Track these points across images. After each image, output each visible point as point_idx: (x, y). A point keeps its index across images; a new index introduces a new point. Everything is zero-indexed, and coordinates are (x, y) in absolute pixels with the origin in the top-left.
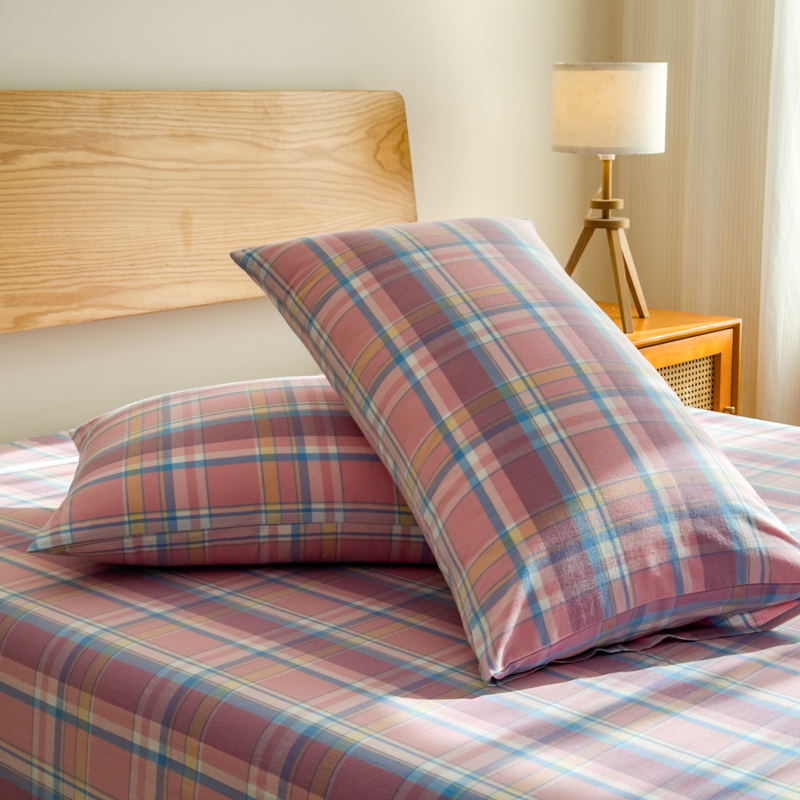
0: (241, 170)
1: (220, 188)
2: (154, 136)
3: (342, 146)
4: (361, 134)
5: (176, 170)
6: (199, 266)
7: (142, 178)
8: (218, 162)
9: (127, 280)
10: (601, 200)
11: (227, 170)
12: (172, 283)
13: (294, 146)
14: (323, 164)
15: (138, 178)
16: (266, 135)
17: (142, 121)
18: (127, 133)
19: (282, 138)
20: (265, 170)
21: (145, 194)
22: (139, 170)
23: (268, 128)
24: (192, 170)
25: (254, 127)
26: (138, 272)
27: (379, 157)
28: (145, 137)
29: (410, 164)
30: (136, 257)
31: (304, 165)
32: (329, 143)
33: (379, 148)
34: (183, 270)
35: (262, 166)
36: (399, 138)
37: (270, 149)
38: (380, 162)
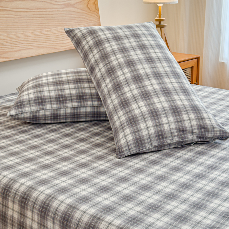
0: (45, 12)
1: (38, 18)
3: (77, 3)
5: (24, 12)
6: (33, 43)
7: (12, 15)
8: (37, 9)
9: (9, 49)
10: (158, 19)
11: (40, 12)
12: (24, 49)
13: (61, 3)
14: (71, 9)
15: (11, 15)
20: (53, 11)
21: (14, 20)
22: (11, 12)
24: (29, 12)
26: (13, 46)
27: (89, 6)
29: (98, 9)
30: (12, 41)
31: (65, 9)
32: (73, 2)
33: (88, 3)
34: (27, 45)
37: (54, 4)
38: (89, 8)
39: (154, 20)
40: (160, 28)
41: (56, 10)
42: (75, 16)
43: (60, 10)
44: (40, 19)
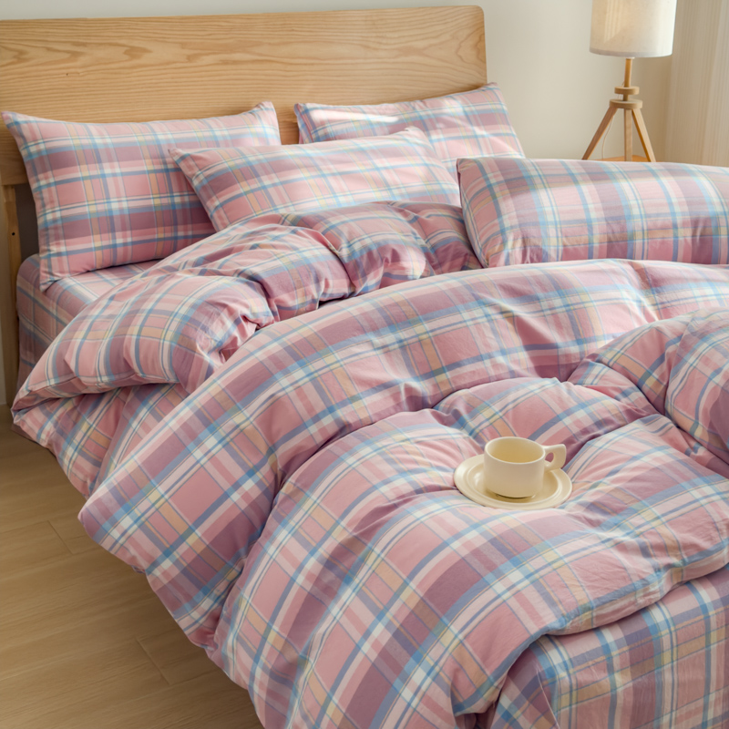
0: (352, 64)
1: (336, 76)
2: (291, 42)
3: (431, 46)
4: (447, 37)
8: (336, 59)
10: (623, 87)
11: (342, 64)
13: (393, 47)
14: (415, 58)
16: (373, 40)
17: (282, 33)
18: (273, 41)
19: (384, 41)
20: (370, 63)
22: (279, 65)
23: (374, 35)
24: (317, 64)
25: (365, 35)
27: (461, 53)
28: (286, 43)
29: (485, 57)
31: (400, 59)
32: (420, 44)
33: (460, 47)
35: (368, 61)
36: (477, 38)
37: (374, 49)
38: (460, 57)
39: (614, 90)
40: (623, 110)
41: (380, 60)
42: (424, 73)
43: (389, 60)
44: (340, 78)
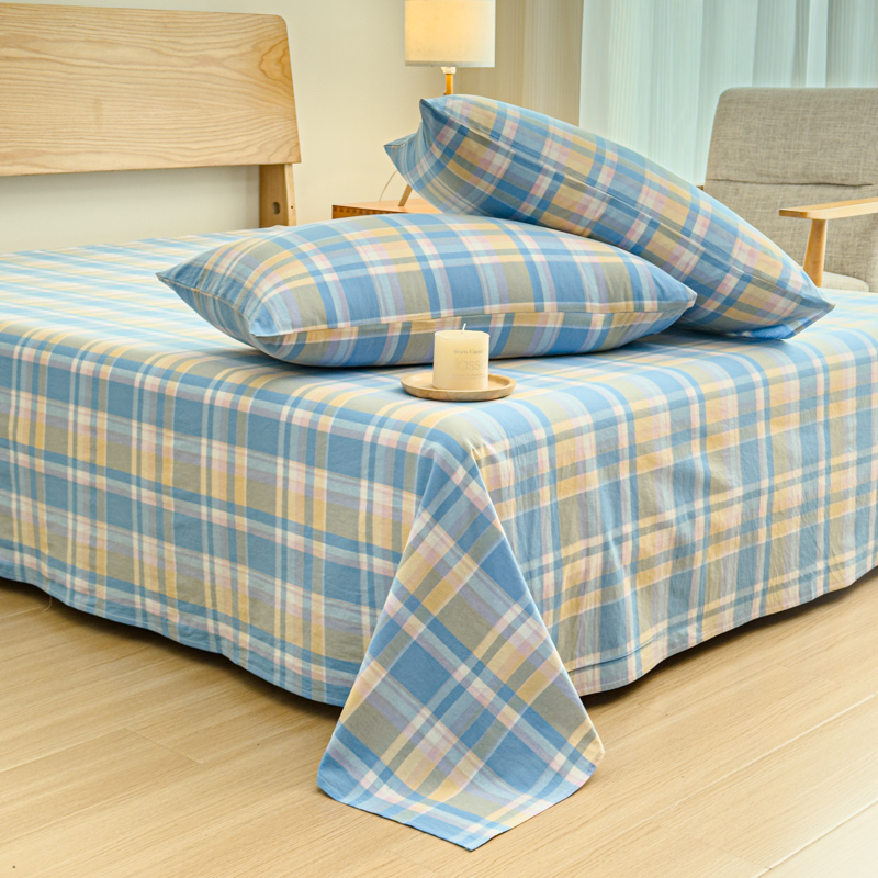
0: (143, 70)
1: (126, 83)
2: (71, 40)
3: (230, 56)
4: (247, 48)
5: (90, 67)
6: (109, 141)
7: (64, 72)
8: (124, 63)
9: (49, 147)
12: (85, 152)
13: (188, 54)
14: (214, 69)
15: (59, 71)
16: (165, 44)
17: (63, 29)
18: (51, 37)
19: (178, 47)
20: (163, 71)
21: (65, 84)
22: (59, 65)
23: (166, 39)
24: (103, 68)
25: (155, 38)
26: (58, 141)
27: (264, 67)
28: (66, 41)
29: (290, 74)
30: (58, 130)
31: (198, 69)
32: (220, 54)
33: (263, 60)
34: (94, 143)
35: (161, 68)
36: (280, 53)
37: (167, 55)
38: (266, 75)
41: (175, 69)
42: (225, 87)
43: (184, 69)
44: (131, 86)
